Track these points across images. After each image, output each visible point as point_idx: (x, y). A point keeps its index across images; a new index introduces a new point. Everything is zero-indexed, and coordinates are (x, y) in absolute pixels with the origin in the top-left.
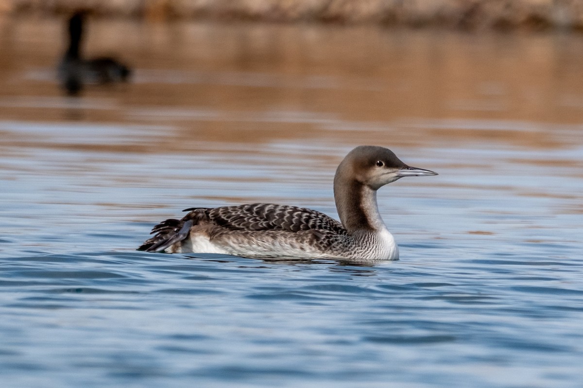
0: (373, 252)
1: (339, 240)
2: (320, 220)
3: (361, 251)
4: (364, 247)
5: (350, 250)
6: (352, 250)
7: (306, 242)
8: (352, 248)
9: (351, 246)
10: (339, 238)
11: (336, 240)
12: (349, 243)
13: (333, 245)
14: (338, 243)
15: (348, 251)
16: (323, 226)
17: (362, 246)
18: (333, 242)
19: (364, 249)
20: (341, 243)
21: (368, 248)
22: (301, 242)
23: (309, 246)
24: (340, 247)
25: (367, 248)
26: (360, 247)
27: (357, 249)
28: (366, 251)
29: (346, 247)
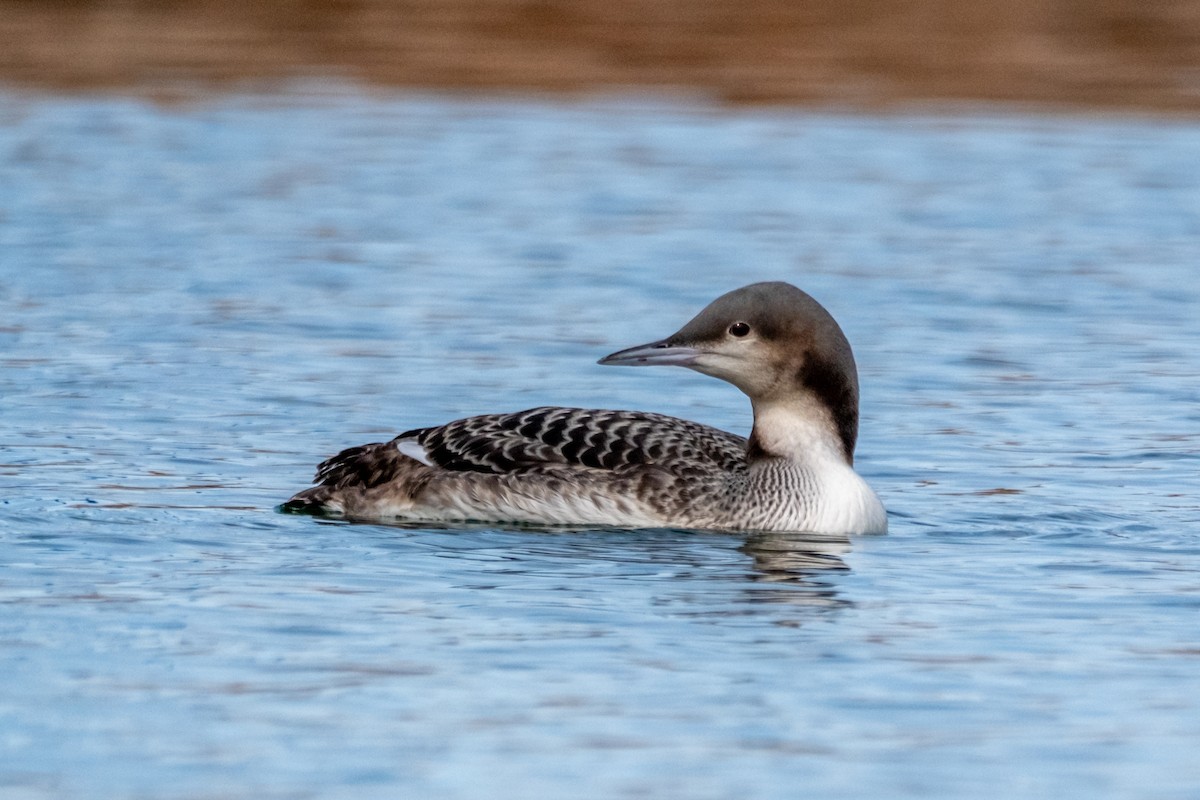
0: (791, 512)
1: (711, 489)
2: (676, 435)
3: (762, 516)
4: (767, 504)
5: (736, 517)
6: (740, 518)
7: (632, 492)
8: (741, 512)
9: (739, 508)
10: (715, 484)
11: (705, 489)
12: (734, 499)
13: (693, 502)
14: (707, 498)
15: (732, 520)
16: (682, 449)
17: (762, 503)
18: (693, 495)
19: (767, 509)
20: (716, 497)
21: (778, 506)
22: (619, 492)
23: (638, 501)
24: (711, 510)
25: (774, 506)
26: (758, 508)
27: (753, 515)
28: (772, 515)
29: (728, 508)
